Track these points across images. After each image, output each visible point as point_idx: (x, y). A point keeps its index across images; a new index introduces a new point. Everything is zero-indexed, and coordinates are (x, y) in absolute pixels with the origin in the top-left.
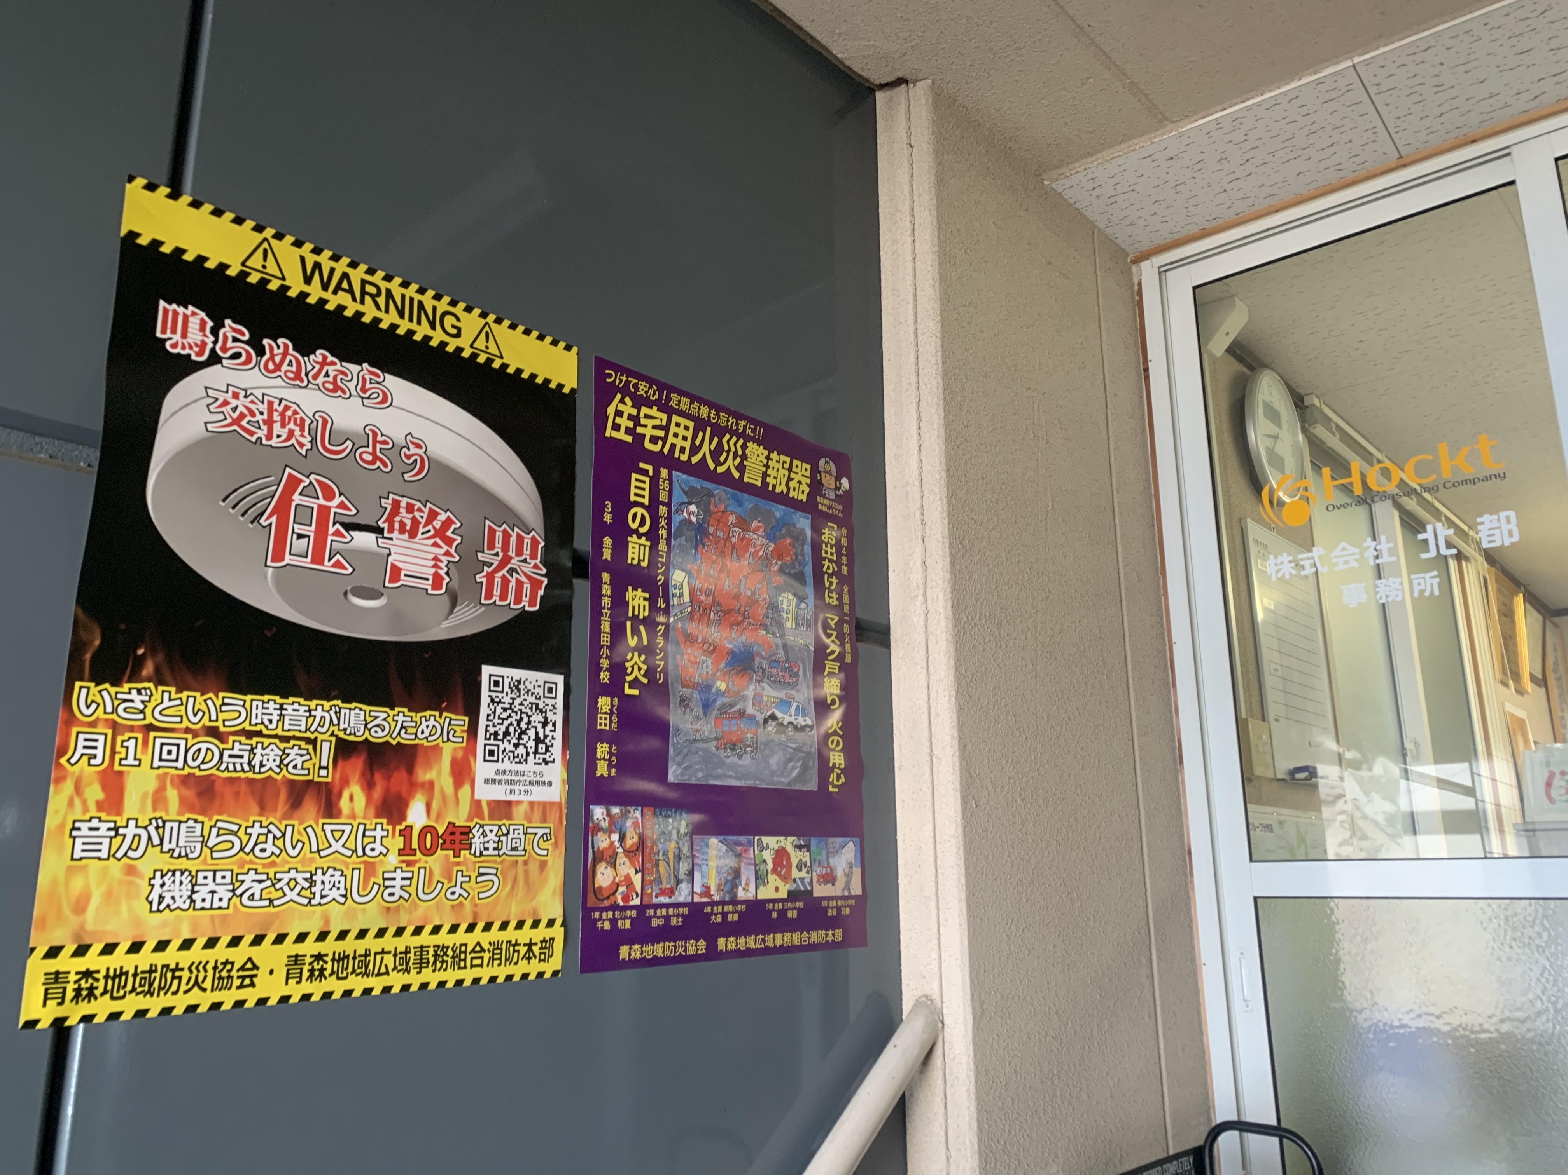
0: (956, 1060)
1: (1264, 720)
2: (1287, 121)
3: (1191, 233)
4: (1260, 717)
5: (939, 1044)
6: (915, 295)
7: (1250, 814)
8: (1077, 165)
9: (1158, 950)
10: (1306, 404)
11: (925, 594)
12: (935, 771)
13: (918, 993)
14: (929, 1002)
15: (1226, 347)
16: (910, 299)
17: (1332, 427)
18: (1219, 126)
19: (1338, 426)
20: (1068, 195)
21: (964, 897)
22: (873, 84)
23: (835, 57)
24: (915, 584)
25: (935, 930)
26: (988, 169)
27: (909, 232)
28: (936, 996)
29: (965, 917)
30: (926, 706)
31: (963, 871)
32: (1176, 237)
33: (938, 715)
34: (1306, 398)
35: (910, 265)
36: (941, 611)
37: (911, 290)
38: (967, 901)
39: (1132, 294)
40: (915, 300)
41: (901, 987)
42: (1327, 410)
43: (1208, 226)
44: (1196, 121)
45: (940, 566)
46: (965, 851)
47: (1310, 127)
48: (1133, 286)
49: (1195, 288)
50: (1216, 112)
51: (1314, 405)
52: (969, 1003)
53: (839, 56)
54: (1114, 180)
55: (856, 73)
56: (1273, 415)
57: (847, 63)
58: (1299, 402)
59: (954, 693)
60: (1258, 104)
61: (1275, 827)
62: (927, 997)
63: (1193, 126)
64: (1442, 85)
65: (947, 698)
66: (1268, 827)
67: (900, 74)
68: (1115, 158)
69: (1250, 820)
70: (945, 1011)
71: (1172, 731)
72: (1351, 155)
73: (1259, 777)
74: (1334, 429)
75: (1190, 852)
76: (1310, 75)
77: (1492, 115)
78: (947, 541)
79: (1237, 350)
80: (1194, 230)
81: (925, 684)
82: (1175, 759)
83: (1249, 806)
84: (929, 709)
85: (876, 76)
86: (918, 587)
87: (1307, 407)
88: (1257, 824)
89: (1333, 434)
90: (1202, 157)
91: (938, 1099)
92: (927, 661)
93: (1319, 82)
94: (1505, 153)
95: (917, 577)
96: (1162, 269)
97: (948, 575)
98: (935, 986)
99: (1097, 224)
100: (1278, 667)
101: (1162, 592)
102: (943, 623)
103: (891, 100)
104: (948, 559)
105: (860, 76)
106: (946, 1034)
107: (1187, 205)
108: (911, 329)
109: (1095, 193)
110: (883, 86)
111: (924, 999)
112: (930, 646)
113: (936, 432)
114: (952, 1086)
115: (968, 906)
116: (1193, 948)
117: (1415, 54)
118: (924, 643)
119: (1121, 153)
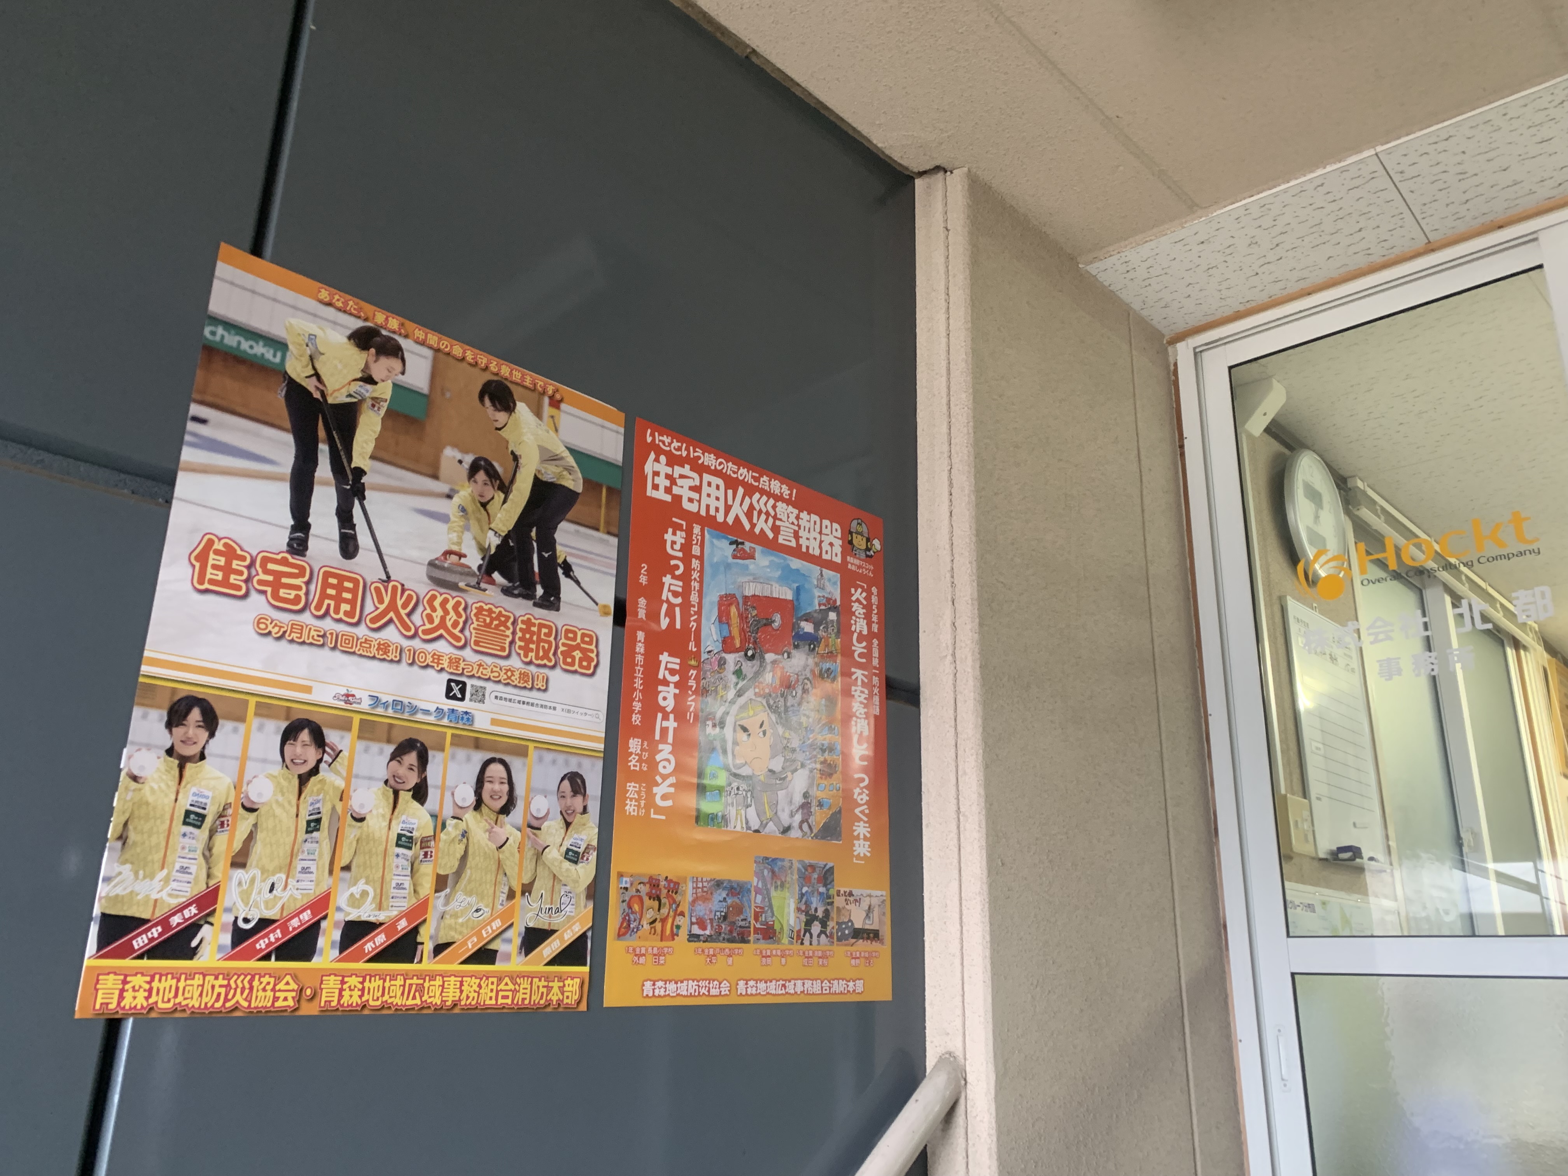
0: (978, 1119)
1: (1305, 797)
2: (1314, 206)
3: (1225, 315)
4: (1301, 794)
5: (962, 1101)
6: (948, 370)
7: (1287, 892)
8: (1111, 248)
9: (1191, 1023)
10: (1349, 485)
11: (954, 655)
12: (962, 829)
13: (941, 1050)
14: (952, 1059)
15: (1264, 426)
16: (944, 371)
17: (1377, 510)
18: (1248, 212)
19: (1383, 509)
20: (1102, 277)
21: (988, 953)
22: (912, 172)
23: (876, 146)
24: (944, 645)
25: (960, 986)
26: (1022, 252)
27: (944, 310)
28: (959, 1053)
29: (989, 974)
30: (953, 764)
31: (988, 928)
32: (1210, 319)
33: (965, 773)
34: (1349, 480)
35: (944, 340)
36: (970, 670)
37: (944, 364)
38: (991, 958)
39: (1168, 373)
40: (949, 373)
41: (925, 1044)
42: (1370, 493)
43: (1242, 308)
44: (1225, 207)
45: (969, 627)
46: (990, 909)
47: (1338, 213)
48: (1169, 366)
49: (1230, 368)
50: (1245, 199)
51: (1358, 487)
52: (992, 1060)
53: (879, 145)
54: (1147, 264)
55: (896, 162)
56: (1314, 496)
57: (887, 152)
58: (1341, 482)
59: (981, 751)
60: (1285, 191)
61: (1318, 908)
62: (950, 1054)
63: (1222, 211)
64: (1465, 173)
65: (974, 757)
66: (1310, 907)
67: (937, 163)
68: (1147, 242)
69: (1288, 898)
70: (968, 1069)
71: (1208, 803)
72: (1378, 241)
73: (1300, 855)
74: (1379, 511)
75: (1225, 926)
76: (1335, 163)
77: (1517, 202)
78: (976, 603)
79: (1274, 430)
80: (1228, 312)
81: (953, 743)
82: (1209, 832)
83: (1287, 883)
84: (957, 767)
85: (915, 166)
86: (947, 647)
87: (1350, 489)
88: (1297, 903)
89: (1379, 517)
90: (1231, 241)
91: (960, 1159)
92: (955, 720)
93: (1343, 170)
94: (1532, 239)
95: (946, 637)
96: (1197, 350)
97: (976, 636)
98: (959, 1045)
99: (1132, 305)
100: (1321, 746)
101: (1198, 664)
102: (971, 683)
103: (929, 187)
104: (977, 620)
105: (900, 165)
106: (968, 1092)
107: (1220, 288)
108: (944, 401)
109: (1131, 275)
110: (922, 174)
111: (947, 1056)
112: (959, 705)
113: (967, 499)
114: (974, 1145)
115: (993, 964)
116: (1229, 1024)
117: (1436, 143)
118: (953, 702)
119: (1153, 238)
